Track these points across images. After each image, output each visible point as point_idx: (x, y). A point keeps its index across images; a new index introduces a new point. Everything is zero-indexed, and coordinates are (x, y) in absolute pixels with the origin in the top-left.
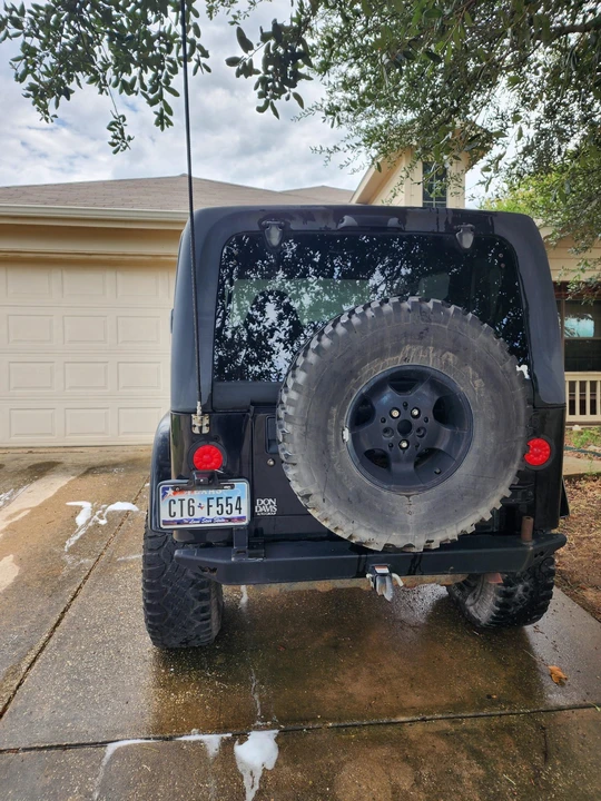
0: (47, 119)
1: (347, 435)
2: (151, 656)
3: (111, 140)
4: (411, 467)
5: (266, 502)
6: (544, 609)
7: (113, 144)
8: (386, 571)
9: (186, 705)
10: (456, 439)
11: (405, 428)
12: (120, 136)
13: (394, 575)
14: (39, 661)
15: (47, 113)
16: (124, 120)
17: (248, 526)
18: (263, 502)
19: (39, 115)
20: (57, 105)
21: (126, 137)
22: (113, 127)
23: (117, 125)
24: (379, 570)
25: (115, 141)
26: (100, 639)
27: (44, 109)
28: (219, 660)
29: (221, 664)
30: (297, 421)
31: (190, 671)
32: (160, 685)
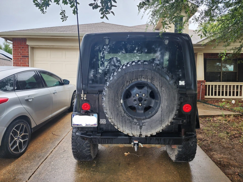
0: (43, 13)
1: (122, 101)
2: (75, 163)
3: (61, 17)
4: (143, 112)
5: (103, 120)
6: (193, 157)
7: (62, 19)
8: (137, 142)
9: (82, 177)
10: (156, 103)
11: (140, 100)
12: (64, 16)
13: (140, 144)
14: (44, 162)
15: (43, 11)
16: (65, 11)
17: (97, 127)
18: (102, 120)
19: (41, 12)
20: (46, 9)
21: (66, 17)
22: (62, 14)
23: (63, 13)
24: (135, 142)
25: (63, 18)
26: (62, 157)
27: (42, 10)
28: (94, 165)
29: (94, 166)
30: (107, 97)
31: (85, 168)
32: (76, 171)
